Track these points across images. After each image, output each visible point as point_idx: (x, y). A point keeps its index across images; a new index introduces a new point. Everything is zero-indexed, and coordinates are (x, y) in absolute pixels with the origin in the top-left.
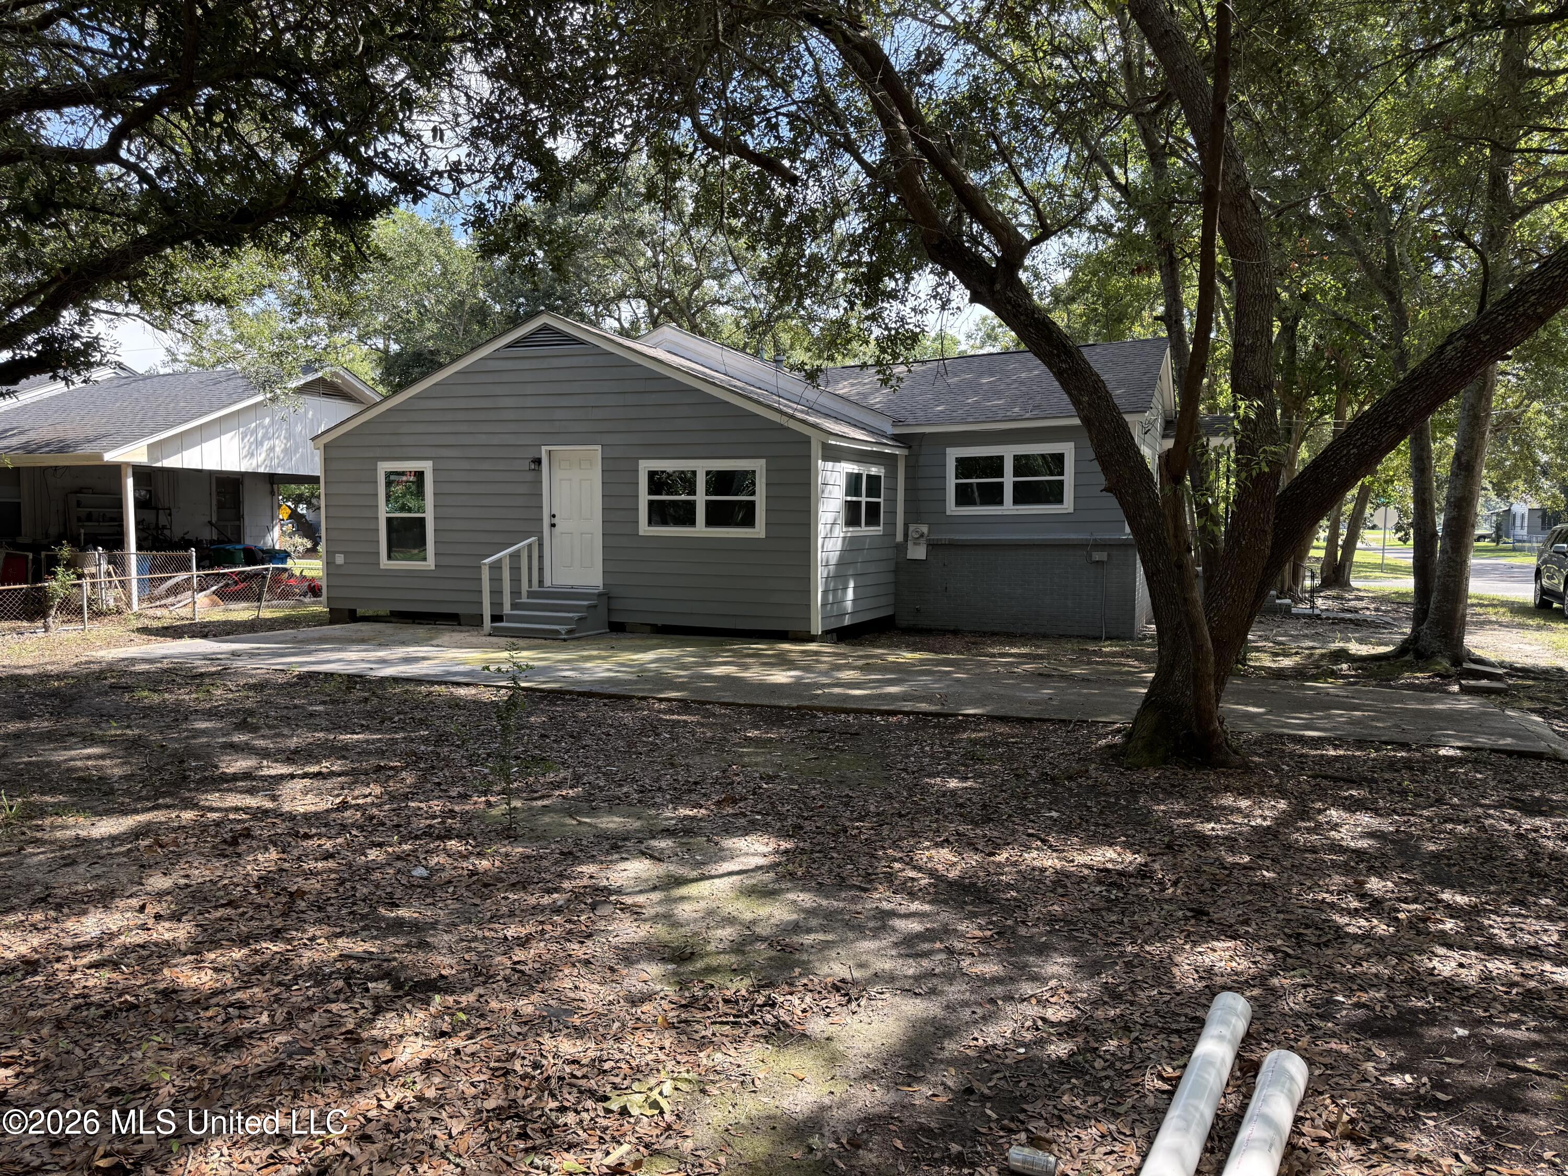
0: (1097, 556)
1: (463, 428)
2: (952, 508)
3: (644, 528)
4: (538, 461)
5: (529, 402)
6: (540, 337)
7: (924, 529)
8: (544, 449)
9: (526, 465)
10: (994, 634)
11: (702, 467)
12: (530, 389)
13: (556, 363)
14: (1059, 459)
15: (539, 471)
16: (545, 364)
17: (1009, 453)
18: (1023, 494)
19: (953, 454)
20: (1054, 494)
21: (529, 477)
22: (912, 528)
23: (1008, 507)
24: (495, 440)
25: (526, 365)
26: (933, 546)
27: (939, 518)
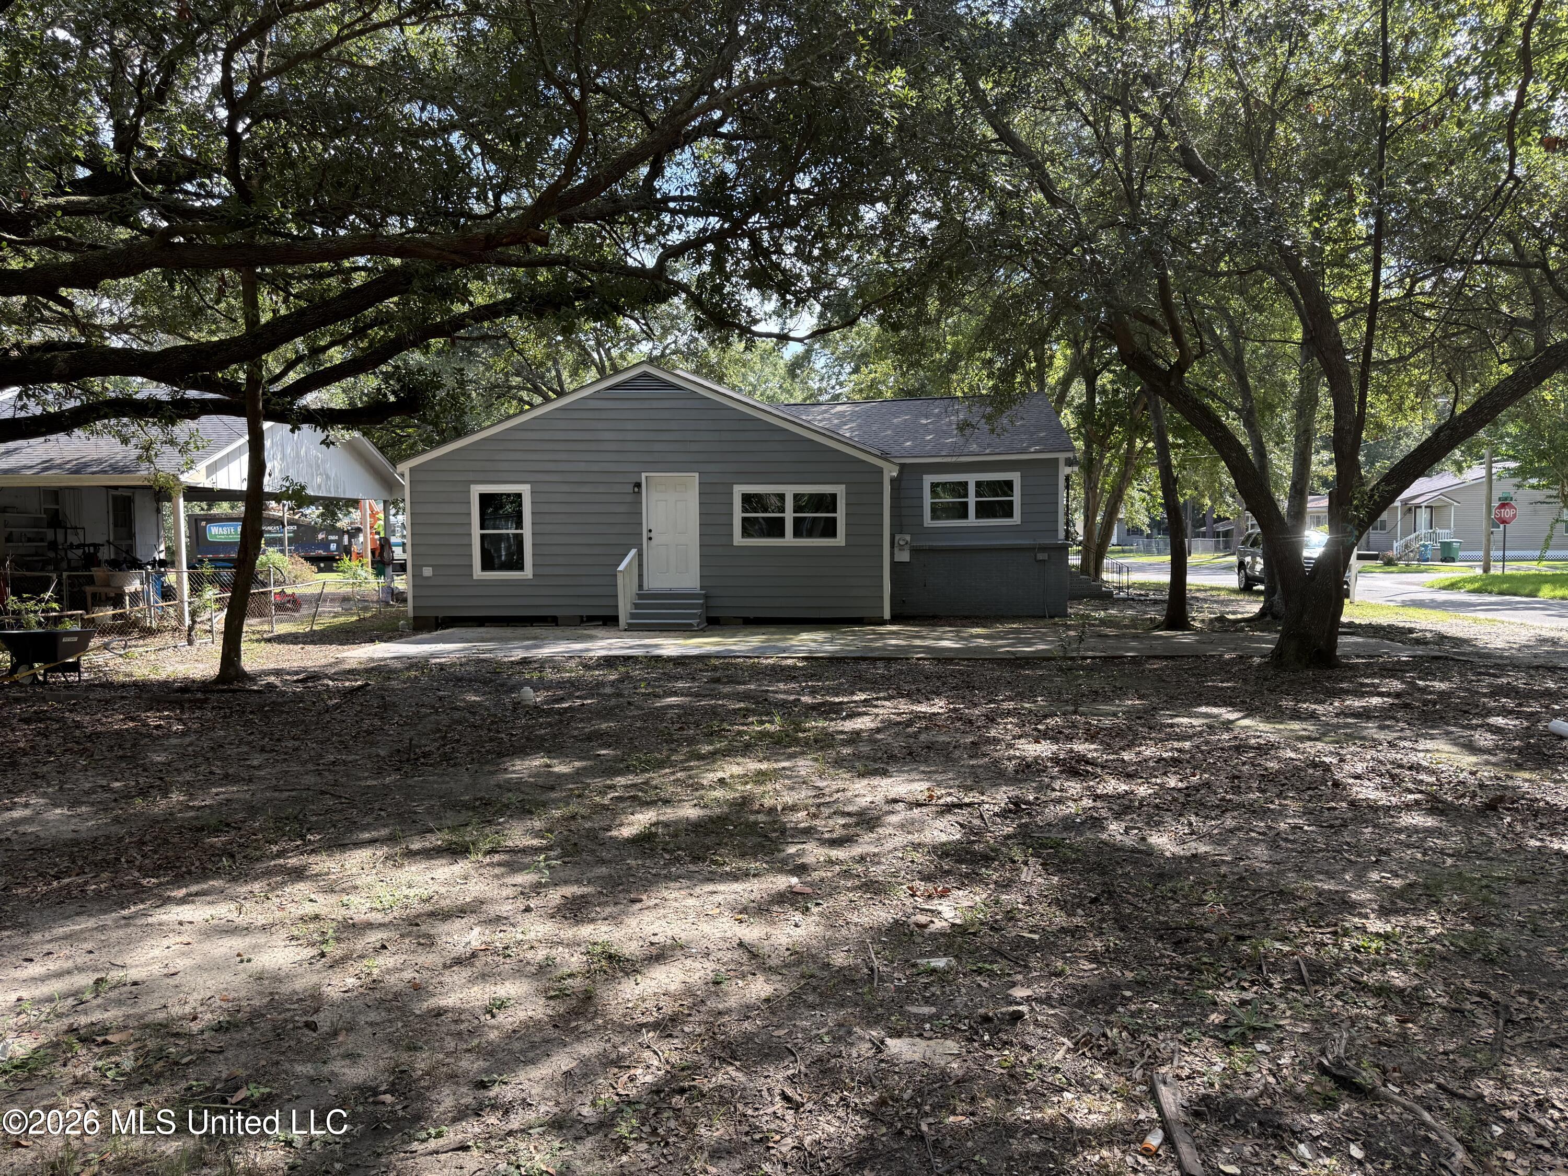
0: (1041, 556)
1: (564, 456)
2: (928, 521)
3: (738, 539)
4: (638, 485)
5: (630, 436)
6: (638, 383)
7: (908, 538)
8: (644, 475)
9: (629, 488)
10: (966, 617)
11: (789, 491)
12: (629, 425)
13: (655, 404)
14: (1009, 484)
15: (640, 493)
16: (646, 404)
17: (972, 479)
18: (984, 510)
19: (929, 479)
20: (1006, 510)
21: (629, 498)
22: (897, 537)
23: (972, 520)
24: (595, 468)
25: (627, 405)
26: (915, 551)
27: (918, 529)
